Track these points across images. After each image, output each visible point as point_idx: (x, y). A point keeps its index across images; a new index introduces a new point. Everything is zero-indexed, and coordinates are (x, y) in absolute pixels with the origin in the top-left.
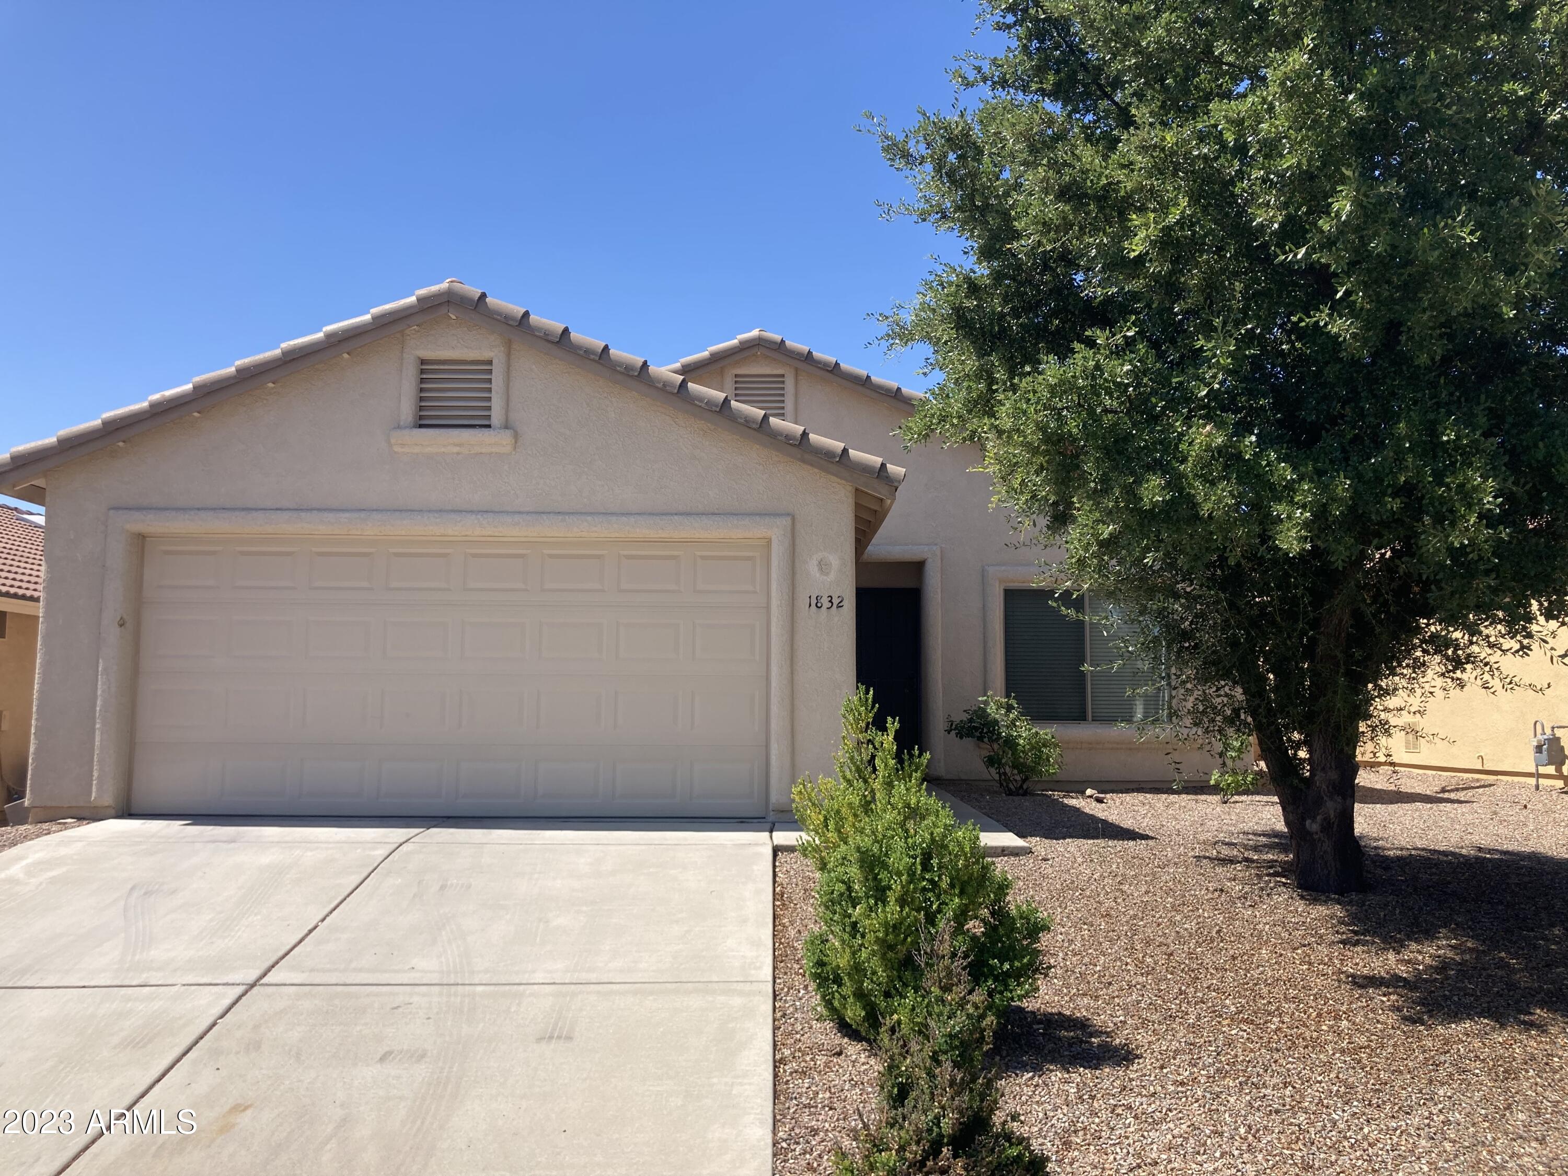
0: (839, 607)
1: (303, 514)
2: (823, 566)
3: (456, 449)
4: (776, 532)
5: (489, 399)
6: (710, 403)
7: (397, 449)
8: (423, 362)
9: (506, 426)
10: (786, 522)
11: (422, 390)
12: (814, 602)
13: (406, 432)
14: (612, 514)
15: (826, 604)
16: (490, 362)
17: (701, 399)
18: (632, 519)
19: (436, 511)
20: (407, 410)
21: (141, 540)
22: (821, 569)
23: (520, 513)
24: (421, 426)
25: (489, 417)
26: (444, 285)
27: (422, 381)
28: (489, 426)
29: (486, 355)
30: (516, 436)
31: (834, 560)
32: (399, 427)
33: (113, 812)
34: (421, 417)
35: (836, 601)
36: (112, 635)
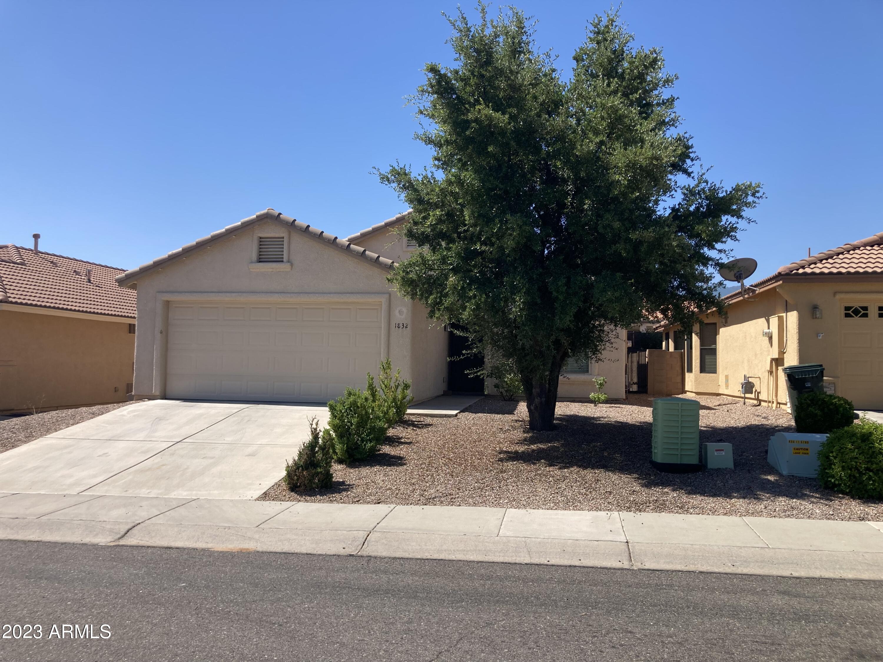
0: (406, 327)
1: (220, 294)
2: (400, 312)
3: (271, 270)
4: (383, 300)
5: (283, 251)
6: (358, 253)
7: (251, 270)
8: (261, 238)
9: (289, 262)
10: (387, 296)
11: (260, 248)
12: (397, 325)
13: (253, 264)
14: (325, 293)
15: (402, 327)
16: (283, 238)
17: (355, 251)
18: (332, 295)
19: (265, 292)
20: (254, 256)
21: (167, 304)
22: (400, 314)
23: (293, 293)
24: (260, 262)
25: (283, 258)
26: (265, 211)
27: (260, 245)
28: (283, 261)
29: (282, 235)
30: (292, 265)
31: (404, 310)
32: (252, 262)
33: (160, 397)
34: (260, 258)
35: (405, 325)
36: (158, 336)
